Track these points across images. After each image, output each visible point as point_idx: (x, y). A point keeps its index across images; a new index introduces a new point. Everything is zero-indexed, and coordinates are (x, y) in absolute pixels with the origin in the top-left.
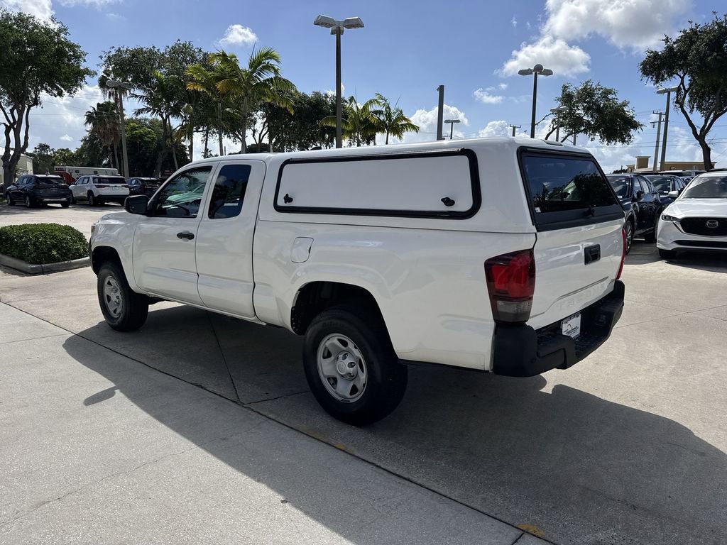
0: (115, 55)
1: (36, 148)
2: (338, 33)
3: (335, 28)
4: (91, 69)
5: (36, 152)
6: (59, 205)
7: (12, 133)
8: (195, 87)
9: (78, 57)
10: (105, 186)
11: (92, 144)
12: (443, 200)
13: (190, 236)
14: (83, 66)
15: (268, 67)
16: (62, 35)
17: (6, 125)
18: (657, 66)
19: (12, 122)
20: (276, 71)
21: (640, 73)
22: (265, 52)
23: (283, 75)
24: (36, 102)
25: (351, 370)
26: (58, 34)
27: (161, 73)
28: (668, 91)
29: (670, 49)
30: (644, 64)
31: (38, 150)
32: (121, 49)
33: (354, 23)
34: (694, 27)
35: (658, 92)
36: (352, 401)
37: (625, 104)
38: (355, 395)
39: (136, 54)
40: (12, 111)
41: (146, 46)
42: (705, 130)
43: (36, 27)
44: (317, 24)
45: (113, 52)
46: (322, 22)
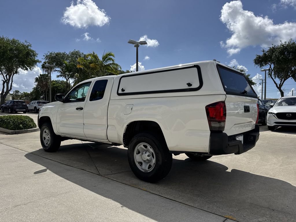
0: (49, 55)
1: (14, 92)
2: (137, 46)
3: (136, 44)
4: (39, 60)
5: (14, 93)
6: (22, 112)
7: (5, 84)
8: (80, 67)
9: (34, 55)
10: (41, 105)
11: (37, 90)
12: (187, 84)
13: (82, 109)
14: (36, 59)
15: (110, 59)
16: (29, 47)
17: (3, 81)
18: (261, 61)
19: (6, 80)
20: (113, 60)
21: (254, 63)
22: (109, 53)
23: (116, 62)
24: (16, 72)
25: (148, 158)
26: (27, 47)
27: (67, 62)
28: (265, 70)
29: (265, 54)
30: (255, 60)
31: (15, 93)
32: (52, 53)
33: (143, 43)
34: (273, 46)
35: (261, 71)
36: (149, 171)
37: (249, 76)
38: (150, 169)
39: (57, 55)
40: (6, 76)
41: (62, 52)
42: (281, 85)
43: (19, 44)
44: (129, 43)
45: (49, 54)
46: (131, 42)
